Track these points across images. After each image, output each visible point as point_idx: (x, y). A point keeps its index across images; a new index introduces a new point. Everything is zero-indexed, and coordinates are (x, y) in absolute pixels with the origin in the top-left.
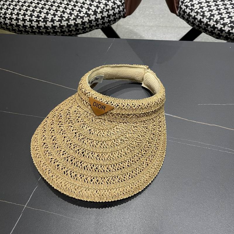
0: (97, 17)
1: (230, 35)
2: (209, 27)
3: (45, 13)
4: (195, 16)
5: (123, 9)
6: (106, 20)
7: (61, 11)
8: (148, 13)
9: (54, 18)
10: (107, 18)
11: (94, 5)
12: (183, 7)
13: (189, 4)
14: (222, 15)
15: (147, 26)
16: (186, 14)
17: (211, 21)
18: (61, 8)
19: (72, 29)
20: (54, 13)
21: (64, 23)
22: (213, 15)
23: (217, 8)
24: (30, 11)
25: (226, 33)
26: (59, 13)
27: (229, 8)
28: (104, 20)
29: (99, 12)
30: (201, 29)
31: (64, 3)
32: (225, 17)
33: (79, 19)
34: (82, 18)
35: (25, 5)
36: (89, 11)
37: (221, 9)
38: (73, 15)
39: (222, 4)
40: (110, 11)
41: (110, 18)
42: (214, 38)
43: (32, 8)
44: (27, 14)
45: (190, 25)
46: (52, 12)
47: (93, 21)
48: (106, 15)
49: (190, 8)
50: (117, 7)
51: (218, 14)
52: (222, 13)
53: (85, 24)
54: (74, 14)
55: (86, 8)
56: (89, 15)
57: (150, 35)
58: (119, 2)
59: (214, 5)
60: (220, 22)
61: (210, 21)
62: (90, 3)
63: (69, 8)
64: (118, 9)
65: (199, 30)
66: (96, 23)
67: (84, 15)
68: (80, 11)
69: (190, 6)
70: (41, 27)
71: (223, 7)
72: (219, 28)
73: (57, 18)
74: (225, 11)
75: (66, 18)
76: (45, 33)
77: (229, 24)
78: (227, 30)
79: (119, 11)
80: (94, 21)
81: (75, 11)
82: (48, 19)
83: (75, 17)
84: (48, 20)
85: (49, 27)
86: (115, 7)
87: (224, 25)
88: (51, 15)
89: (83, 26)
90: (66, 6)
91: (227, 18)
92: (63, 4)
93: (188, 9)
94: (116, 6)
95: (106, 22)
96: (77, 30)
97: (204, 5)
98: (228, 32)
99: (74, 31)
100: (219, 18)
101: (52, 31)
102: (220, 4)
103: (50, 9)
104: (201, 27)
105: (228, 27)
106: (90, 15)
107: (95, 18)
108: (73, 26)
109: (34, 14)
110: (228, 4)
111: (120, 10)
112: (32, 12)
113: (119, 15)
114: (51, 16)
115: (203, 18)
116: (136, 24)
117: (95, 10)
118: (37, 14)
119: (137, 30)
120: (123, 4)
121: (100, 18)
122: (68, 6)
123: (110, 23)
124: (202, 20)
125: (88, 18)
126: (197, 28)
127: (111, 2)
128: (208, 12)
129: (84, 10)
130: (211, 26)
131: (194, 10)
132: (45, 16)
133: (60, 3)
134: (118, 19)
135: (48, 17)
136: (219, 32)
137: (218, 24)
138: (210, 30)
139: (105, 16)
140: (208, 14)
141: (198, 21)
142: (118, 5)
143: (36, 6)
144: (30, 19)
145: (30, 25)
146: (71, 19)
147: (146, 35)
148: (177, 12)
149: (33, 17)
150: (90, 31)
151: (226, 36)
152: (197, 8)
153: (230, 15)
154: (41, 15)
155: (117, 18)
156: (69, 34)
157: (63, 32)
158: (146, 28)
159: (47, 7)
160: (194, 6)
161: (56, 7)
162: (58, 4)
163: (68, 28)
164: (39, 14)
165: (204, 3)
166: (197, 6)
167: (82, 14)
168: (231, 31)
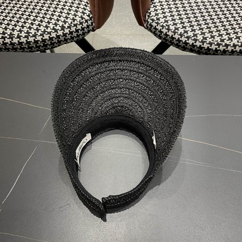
0: (64, 33)
1: (194, 48)
2: (174, 40)
3: (11, 29)
4: (161, 29)
5: (92, 23)
6: (75, 34)
7: (28, 27)
8: (125, 21)
9: (20, 34)
10: (75, 32)
11: (61, 20)
12: (150, 21)
13: (155, 18)
14: (186, 28)
15: (124, 35)
16: (152, 28)
17: (176, 35)
18: (27, 23)
19: (40, 44)
20: (20, 29)
21: (31, 39)
22: (177, 29)
23: (181, 21)
25: (190, 45)
26: (25, 30)
27: (193, 21)
28: (72, 35)
29: (66, 27)
30: (168, 42)
32: (189, 31)
33: (46, 34)
34: (49, 33)
36: (56, 26)
37: (185, 23)
39: (186, 18)
40: (78, 26)
41: (78, 33)
42: (181, 50)
45: (157, 37)
46: (18, 28)
47: (60, 37)
48: (74, 30)
49: (156, 21)
50: (84, 22)
51: (182, 27)
52: (186, 26)
53: (53, 39)
54: (41, 30)
55: (54, 23)
56: (56, 31)
57: (127, 44)
58: (87, 17)
59: (179, 19)
60: (184, 35)
61: (175, 35)
62: (58, 18)
63: (35, 24)
64: (86, 23)
65: (166, 42)
66: (64, 38)
67: (51, 30)
68: (47, 27)
69: (156, 19)
70: (8, 43)
71: (187, 20)
72: (184, 41)
73: (23, 34)
74: (188, 25)
75: (33, 33)
76: (11, 49)
77: (192, 37)
79: (87, 25)
81: (42, 26)
82: (14, 36)
83: (42, 33)
85: (16, 43)
87: (188, 38)
88: (17, 31)
89: (51, 41)
90: (33, 21)
91: (191, 32)
92: (29, 20)
93: (154, 23)
94: (84, 20)
95: (75, 36)
96: (45, 46)
97: (168, 19)
98: (192, 44)
99: (42, 47)
100: (183, 31)
101: (19, 47)
102: (184, 18)
103: (15, 25)
104: (168, 40)
105: (192, 40)
107: (63, 33)
108: (41, 42)
110: (191, 17)
111: (88, 25)
113: (88, 29)
115: (168, 32)
116: (113, 33)
117: (63, 25)
120: (91, 19)
121: (69, 33)
122: (34, 21)
123: (79, 37)
124: (167, 33)
125: (56, 33)
126: (164, 41)
127: (79, 17)
128: (172, 25)
129: (51, 26)
130: (176, 39)
131: (160, 24)
132: (11, 33)
133: (26, 19)
134: (87, 33)
135: (14, 33)
136: (183, 45)
137: (183, 38)
138: (176, 43)
139: (74, 31)
140: (172, 28)
141: (164, 34)
142: (86, 19)
143: (1, 22)
146: (38, 35)
147: (123, 44)
148: (145, 25)
150: (59, 46)
151: (191, 48)
152: (162, 22)
153: (194, 29)
154: (7, 32)
155: (86, 32)
156: (37, 50)
157: (31, 48)
158: (122, 37)
159: (13, 23)
160: (159, 20)
161: (22, 23)
162: (24, 20)
163: (36, 44)
164: (5, 30)
165: (169, 17)
166: (162, 20)
167: (49, 30)
168: (194, 44)
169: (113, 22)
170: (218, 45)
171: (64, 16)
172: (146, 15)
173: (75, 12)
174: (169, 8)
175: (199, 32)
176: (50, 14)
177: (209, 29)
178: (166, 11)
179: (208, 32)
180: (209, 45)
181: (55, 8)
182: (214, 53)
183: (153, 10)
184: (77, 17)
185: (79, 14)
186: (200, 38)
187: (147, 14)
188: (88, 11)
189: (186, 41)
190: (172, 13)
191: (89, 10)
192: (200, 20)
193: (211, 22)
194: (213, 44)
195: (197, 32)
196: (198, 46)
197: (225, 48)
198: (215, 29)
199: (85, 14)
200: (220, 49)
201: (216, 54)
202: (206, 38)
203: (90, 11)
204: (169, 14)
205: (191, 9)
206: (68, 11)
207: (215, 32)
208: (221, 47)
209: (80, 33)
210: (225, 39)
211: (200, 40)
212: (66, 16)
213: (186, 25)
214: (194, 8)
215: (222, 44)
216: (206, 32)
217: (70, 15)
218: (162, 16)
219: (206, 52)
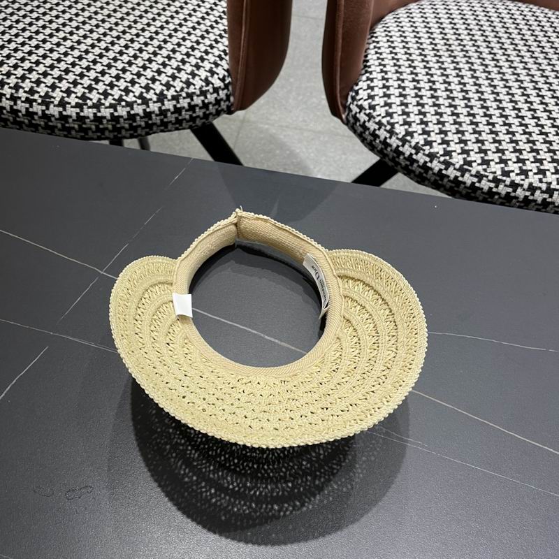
0: (163, 108)
1: (442, 180)
2: (402, 157)
3: (49, 85)
4: (375, 130)
5: (228, 97)
6: (186, 115)
7: (86, 86)
9: (66, 99)
10: (186, 111)
11: (160, 81)
12: (355, 109)
13: (366, 104)
14: (429, 135)
16: (358, 124)
17: (407, 146)
18: (86, 78)
19: (106, 126)
20: (69, 88)
21: (88, 112)
22: (411, 134)
23: (421, 119)
24: (17, 78)
25: (434, 174)
26: (79, 90)
28: (180, 114)
29: (169, 97)
30: (387, 160)
31: (95, 69)
32: (435, 141)
33: (123, 107)
34: (130, 105)
35: (8, 64)
36: (148, 92)
37: (430, 124)
38: (110, 97)
39: (434, 113)
40: (195, 98)
41: (194, 112)
43: (22, 72)
44: (8, 84)
45: (365, 146)
46: (64, 85)
47: (153, 115)
48: (186, 105)
49: (368, 112)
50: (211, 90)
51: (421, 132)
53: (135, 119)
54: (113, 95)
55: (143, 85)
56: (145, 102)
58: (219, 81)
59: (417, 113)
60: (424, 150)
61: (403, 146)
62: (154, 76)
63: (103, 81)
64: (215, 95)
66: (162, 120)
67: (134, 99)
68: (127, 91)
69: (367, 107)
70: (36, 114)
71: (434, 119)
72: (422, 161)
73: (73, 100)
74: (436, 128)
75: (95, 101)
76: (42, 128)
77: (441, 155)
78: (436, 169)
79: (216, 98)
80: (157, 115)
81: (116, 88)
82: (52, 100)
83: (113, 102)
84: (53, 102)
85: (54, 116)
86: (208, 90)
87: (432, 156)
88: (61, 91)
89: (131, 122)
90: (99, 75)
91: (439, 144)
92: (92, 71)
93: (362, 114)
94: (210, 88)
95: (185, 119)
96: (117, 130)
97: (395, 111)
98: (438, 172)
99: (110, 131)
100: (423, 141)
101: (59, 125)
102: (429, 113)
103: (60, 79)
104: (387, 155)
105: (439, 162)
106: (150, 102)
107: (160, 108)
108: (108, 121)
109: (23, 85)
110: (446, 113)
111: (219, 98)
112: (20, 81)
113: (217, 107)
114: (61, 94)
115: (390, 138)
116: (285, 124)
117: (162, 91)
118: (30, 85)
119: (285, 136)
120: (226, 87)
121: (172, 109)
122: (103, 76)
123: (194, 122)
124: (388, 141)
125: (144, 107)
127: (201, 80)
128: (401, 125)
129: (137, 90)
130: (406, 156)
131: (374, 118)
132: (48, 92)
133: (85, 68)
134: (214, 115)
135: (54, 95)
136: (420, 170)
137: (420, 155)
138: (403, 164)
139: (184, 108)
140: (400, 130)
141: (380, 141)
142: (215, 86)
143: (31, 67)
144: (12, 95)
145: (11, 107)
146: (104, 104)
148: (344, 116)
149: (21, 90)
151: (435, 180)
152: (379, 115)
153: (447, 138)
154: (39, 90)
155: (211, 114)
156: (98, 136)
157: (86, 131)
158: (305, 134)
159: (56, 73)
160: (374, 110)
161: (76, 75)
162: (80, 70)
163: (97, 124)
164: (35, 85)
165: (398, 106)
166: (381, 111)
167: (130, 98)
168: (444, 172)
169: (290, 101)
170: (496, 181)
171: (169, 74)
172: (348, 94)
173: (194, 69)
174: (400, 87)
175: (458, 148)
176: (141, 65)
177: (480, 145)
178: (392, 93)
179: (477, 151)
180: (475, 180)
181: (152, 54)
182: (484, 198)
183: (365, 87)
184: (197, 78)
185: (203, 74)
186: (458, 160)
187: (351, 93)
188: (224, 69)
189: (426, 162)
190: (405, 98)
191: (226, 67)
192: (465, 122)
193: (487, 129)
194: (484, 178)
195: (453, 147)
196: (452, 177)
197: (510, 190)
198: (493, 147)
199: (216, 76)
200: (499, 191)
201: (489, 200)
202: (470, 163)
203: (227, 71)
204: (398, 101)
205: (448, 95)
206: (180, 64)
207: (494, 152)
208: (501, 186)
209: (198, 114)
210: (513, 171)
211: (457, 166)
212: (174, 73)
213: (431, 130)
214: (455, 94)
215: (504, 181)
216: (473, 150)
217: (183, 72)
218: (382, 101)
219: (467, 192)
